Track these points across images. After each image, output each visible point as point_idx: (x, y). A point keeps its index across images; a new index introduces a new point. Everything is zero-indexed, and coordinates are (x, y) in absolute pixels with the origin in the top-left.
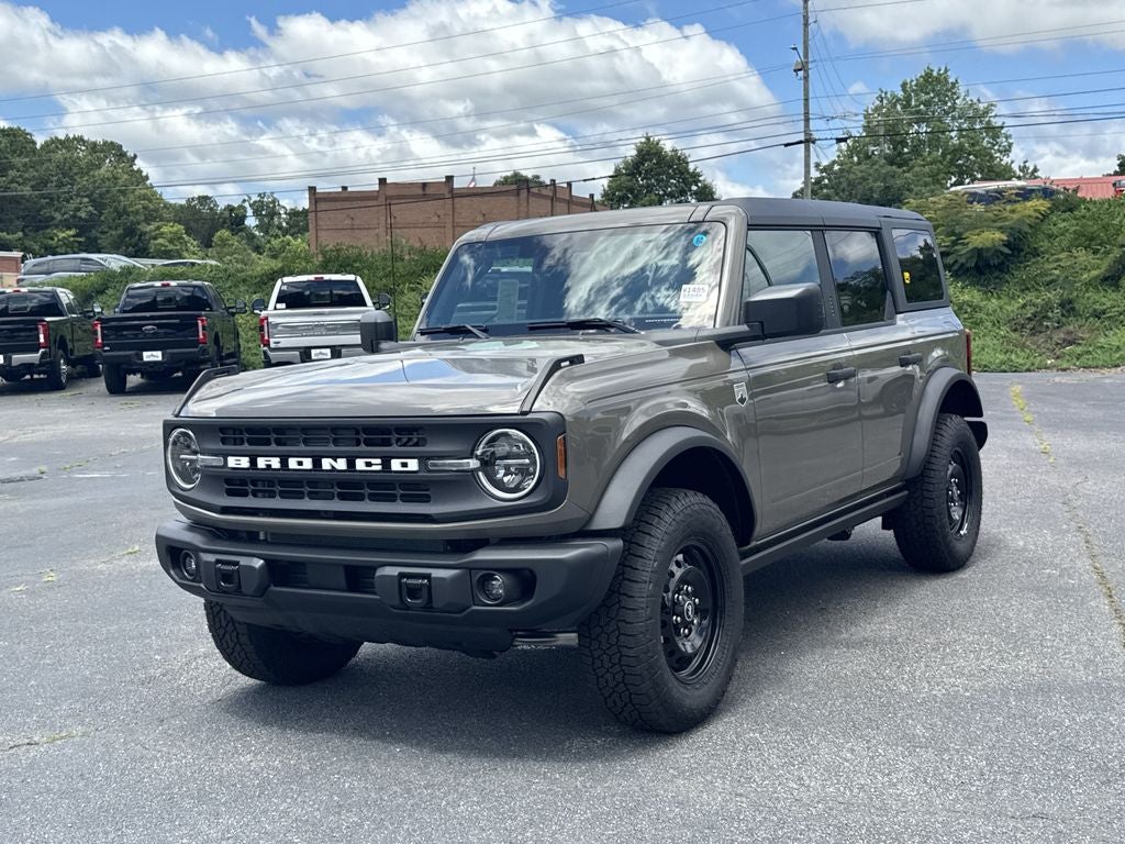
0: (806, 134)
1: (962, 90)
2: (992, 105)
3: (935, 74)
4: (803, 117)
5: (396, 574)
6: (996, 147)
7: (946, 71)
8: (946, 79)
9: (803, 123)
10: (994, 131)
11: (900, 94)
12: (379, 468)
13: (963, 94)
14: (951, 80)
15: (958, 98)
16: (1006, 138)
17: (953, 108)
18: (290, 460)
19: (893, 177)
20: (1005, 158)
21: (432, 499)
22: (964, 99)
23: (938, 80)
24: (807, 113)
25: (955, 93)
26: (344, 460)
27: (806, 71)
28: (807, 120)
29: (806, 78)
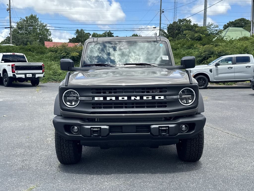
0: (10, 26)
1: (40, 20)
2: (46, 25)
3: (33, 16)
4: (9, 22)
5: (158, 127)
6: (48, 34)
7: (36, 15)
8: (36, 17)
9: (9, 23)
10: (47, 30)
11: (25, 19)
12: (151, 99)
13: (40, 21)
14: (37, 18)
15: (39, 22)
16: (50, 32)
17: (38, 24)
18: (119, 97)
19: (29, 38)
20: (50, 37)
21: (167, 106)
22: (40, 22)
23: (34, 17)
24: (10, 21)
25: (38, 21)
26: (139, 97)
27: (10, 11)
28: (10, 23)
29: (10, 12)
